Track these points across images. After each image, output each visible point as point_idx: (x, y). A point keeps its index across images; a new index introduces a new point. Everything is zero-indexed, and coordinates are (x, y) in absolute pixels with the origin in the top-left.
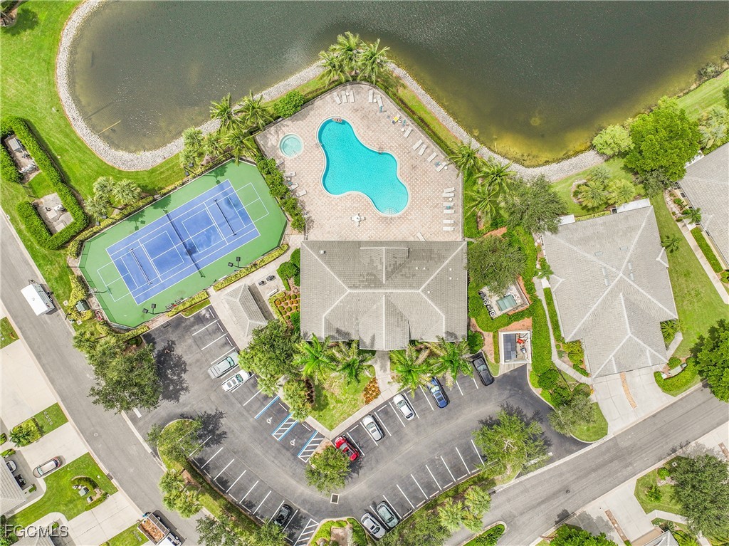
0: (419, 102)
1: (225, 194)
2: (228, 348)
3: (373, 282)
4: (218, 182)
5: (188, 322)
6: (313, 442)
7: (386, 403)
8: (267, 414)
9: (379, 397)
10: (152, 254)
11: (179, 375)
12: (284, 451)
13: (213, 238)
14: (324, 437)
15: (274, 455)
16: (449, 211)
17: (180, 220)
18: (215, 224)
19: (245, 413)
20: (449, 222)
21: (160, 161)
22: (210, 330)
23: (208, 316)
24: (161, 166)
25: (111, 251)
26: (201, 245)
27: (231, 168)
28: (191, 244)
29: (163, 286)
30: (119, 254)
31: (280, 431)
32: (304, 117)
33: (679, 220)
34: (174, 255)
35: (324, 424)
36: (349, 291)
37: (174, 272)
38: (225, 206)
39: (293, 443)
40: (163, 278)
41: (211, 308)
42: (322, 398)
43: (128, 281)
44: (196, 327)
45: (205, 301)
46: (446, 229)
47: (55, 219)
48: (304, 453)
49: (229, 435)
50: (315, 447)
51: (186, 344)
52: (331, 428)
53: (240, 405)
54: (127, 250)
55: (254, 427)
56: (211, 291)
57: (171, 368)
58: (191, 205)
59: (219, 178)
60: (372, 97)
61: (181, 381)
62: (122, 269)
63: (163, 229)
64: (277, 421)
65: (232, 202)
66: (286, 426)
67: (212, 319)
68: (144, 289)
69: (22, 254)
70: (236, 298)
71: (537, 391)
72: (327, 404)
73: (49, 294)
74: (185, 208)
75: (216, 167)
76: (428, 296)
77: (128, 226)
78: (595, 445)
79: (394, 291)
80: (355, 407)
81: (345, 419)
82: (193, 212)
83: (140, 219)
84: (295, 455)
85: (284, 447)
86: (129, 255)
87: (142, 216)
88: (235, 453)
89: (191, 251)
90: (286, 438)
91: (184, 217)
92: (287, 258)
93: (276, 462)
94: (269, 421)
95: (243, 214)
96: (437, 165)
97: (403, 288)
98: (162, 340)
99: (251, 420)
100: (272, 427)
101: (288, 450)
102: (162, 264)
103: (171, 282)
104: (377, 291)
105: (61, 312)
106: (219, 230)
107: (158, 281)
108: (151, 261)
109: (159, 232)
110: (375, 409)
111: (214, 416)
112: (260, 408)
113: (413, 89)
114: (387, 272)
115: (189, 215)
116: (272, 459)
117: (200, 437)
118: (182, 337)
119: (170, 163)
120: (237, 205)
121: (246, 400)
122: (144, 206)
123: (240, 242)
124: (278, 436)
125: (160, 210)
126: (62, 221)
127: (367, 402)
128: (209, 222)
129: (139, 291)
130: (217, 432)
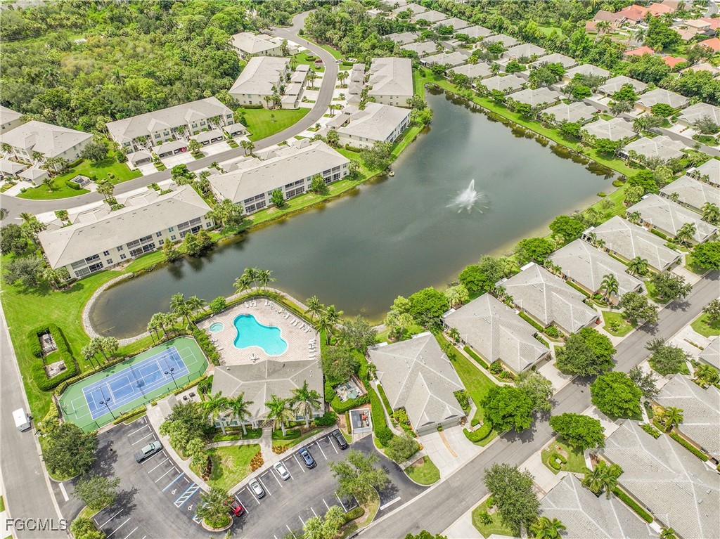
0: (295, 304)
1: (171, 354)
3: (259, 378)
4: (168, 348)
5: (127, 428)
7: (268, 470)
8: (173, 487)
9: (263, 466)
10: (113, 389)
11: (110, 465)
12: (182, 516)
13: (157, 377)
15: (172, 520)
16: (312, 350)
17: (137, 370)
18: (161, 369)
19: (156, 488)
22: (142, 431)
23: (142, 422)
24: (134, 343)
25: (85, 389)
26: (149, 382)
27: (178, 341)
28: (142, 381)
30: (91, 391)
31: (181, 500)
32: (226, 314)
33: (455, 344)
34: (129, 388)
36: (242, 382)
37: (126, 398)
38: (169, 360)
39: (190, 508)
40: (117, 402)
41: (146, 417)
42: (219, 471)
43: (92, 405)
44: (132, 430)
45: (143, 413)
47: (53, 373)
49: (138, 507)
51: (122, 442)
53: (152, 482)
54: (97, 388)
55: (161, 499)
56: (149, 407)
57: (105, 460)
58: (147, 361)
59: (169, 346)
60: (267, 303)
61: (110, 467)
62: (89, 399)
63: (125, 375)
64: (179, 492)
65: (175, 358)
66: (187, 495)
67: (145, 423)
68: (101, 410)
69: (21, 397)
71: (382, 451)
72: (222, 475)
73: (31, 418)
74: (143, 363)
75: (169, 341)
76: (295, 382)
77: (102, 375)
78: (432, 488)
79: (272, 380)
80: (244, 475)
81: (235, 485)
82: (148, 364)
83: (111, 371)
84: (190, 518)
85: (182, 512)
86: (97, 391)
87: (113, 369)
88: (139, 522)
89: (141, 385)
90: (185, 505)
91: (139, 368)
93: (173, 526)
94: (174, 492)
96: (304, 330)
97: (278, 378)
98: (104, 442)
99: (159, 493)
100: (176, 497)
101: (185, 514)
102: (118, 394)
103: (122, 403)
104: (261, 381)
105: (34, 430)
106: (162, 372)
107: (113, 403)
108: (111, 393)
109: (122, 376)
110: (259, 476)
111: (129, 493)
112: (168, 483)
113: (291, 299)
114: (268, 372)
115: (145, 366)
116: (170, 524)
117: (112, 511)
118: (119, 438)
119: (139, 343)
120: (178, 358)
121: (158, 478)
122: (116, 363)
124: (178, 504)
125: (126, 365)
127: (253, 471)
128: (156, 368)
129: (97, 411)
130: (129, 505)
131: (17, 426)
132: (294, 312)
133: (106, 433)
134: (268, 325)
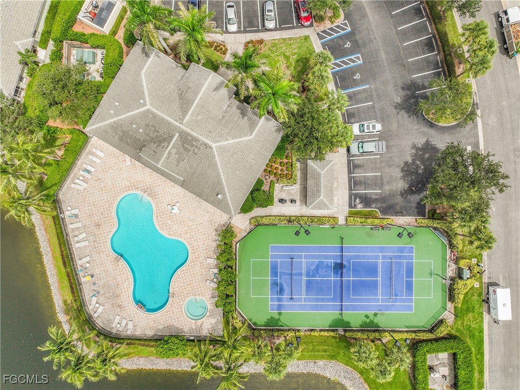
0: (60, 282)
1: (279, 300)
2: (356, 162)
3: (187, 141)
4: (280, 314)
5: (379, 205)
6: (330, 35)
7: (245, 32)
8: (356, 83)
9: (248, 40)
10: (375, 285)
11: (414, 163)
12: (360, 42)
13: (313, 267)
14: (318, 34)
15: (371, 44)
16: (89, 168)
17: (334, 300)
18: (304, 278)
19: (375, 95)
20: (95, 159)
21: (321, 363)
22: (363, 187)
23: (358, 201)
24: (322, 357)
25: (410, 308)
26: (327, 266)
27: (261, 319)
28: (336, 273)
29: (382, 249)
30: (404, 301)
31: (353, 61)
32: (169, 327)
34: (356, 272)
35: (311, 45)
36: (213, 145)
37: (365, 257)
38: (287, 289)
39: (348, 45)
40: (377, 257)
41: (350, 206)
42: (299, 69)
43: (410, 273)
44: (374, 197)
45: (352, 214)
46: (102, 155)
47: (443, 365)
48: (343, 29)
49: (400, 84)
50: (331, 29)
51: (391, 187)
52: (307, 38)
53: (376, 105)
54: (395, 301)
55: (375, 79)
56: (341, 221)
57: (417, 173)
58: (316, 308)
59: (277, 317)
60: (97, 308)
61: (415, 157)
62: (409, 286)
63: (353, 300)
64: (352, 71)
65: (278, 288)
66: (345, 63)
67: (356, 196)
68: (400, 257)
69: (491, 351)
70: (322, 201)
72: (298, 61)
73: (487, 301)
74: (322, 308)
75: (273, 328)
76: (144, 99)
77: (382, 321)
79: (172, 121)
80: (275, 44)
81: (290, 39)
82: (318, 300)
83: (368, 321)
84: (352, 33)
85: (358, 46)
86: (396, 295)
87: (365, 323)
88: (404, 66)
89: (339, 267)
90: (351, 52)
91: (328, 300)
92: (257, 212)
93: (372, 37)
94: (357, 76)
95: (274, 272)
96: (76, 216)
97: (163, 119)
98: (410, 202)
99: (373, 87)
100: (358, 69)
101: (356, 41)
102: (372, 270)
103: (372, 249)
104: (188, 130)
105: (486, 280)
106: (304, 271)
107: (384, 257)
108: (379, 279)
109: (358, 300)
110: (258, 31)
111: (404, 108)
112: (359, 92)
113: (59, 295)
114: (169, 143)
115: (323, 300)
116: (374, 41)
117: (426, 97)
118: (392, 195)
119: (313, 356)
120: (275, 284)
121: (368, 107)
122: (358, 331)
123: (291, 249)
124: (358, 58)
125: (346, 319)
126: (438, 359)
127: (261, 42)
128: (309, 284)
129: (405, 258)
130: (409, 93)
131: (508, 290)
132: (67, 259)
133: (405, 212)
134: (122, 262)
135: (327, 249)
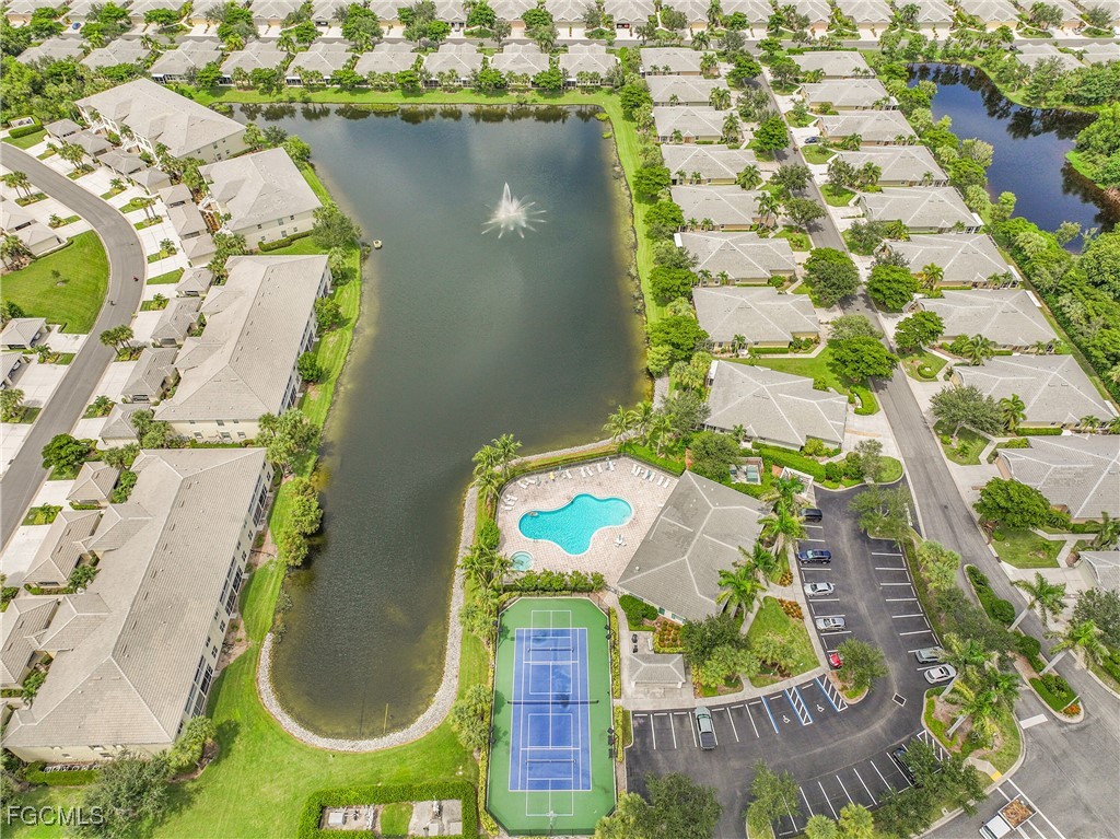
0: (548, 459)
1: (528, 638)
2: (687, 719)
3: (688, 538)
4: (513, 639)
6: (827, 688)
7: (808, 603)
8: (778, 719)
9: (799, 606)
10: (544, 742)
12: (827, 723)
13: (563, 672)
14: (824, 675)
15: (828, 736)
16: (652, 477)
17: (527, 695)
18: (551, 663)
19: (769, 740)
20: (660, 481)
21: (455, 682)
22: (658, 727)
23: (641, 721)
24: (460, 683)
25: (514, 786)
26: (565, 687)
27: (507, 621)
28: (557, 697)
29: (585, 750)
30: (524, 779)
31: (803, 716)
32: (504, 539)
33: (738, 356)
34: (558, 720)
35: (810, 669)
36: (686, 557)
37: (576, 729)
38: (539, 646)
39: (820, 709)
40: (576, 745)
41: (634, 712)
43: (558, 785)
44: (648, 740)
45: (625, 713)
46: (665, 486)
47: (442, 829)
48: (837, 704)
50: (833, 690)
51: (661, 762)
52: (817, 664)
53: (756, 742)
54: (524, 767)
55: (789, 740)
56: (617, 703)
58: (518, 676)
59: (509, 636)
60: (523, 484)
61: (701, 792)
62: (542, 785)
63: (526, 717)
64: (791, 713)
65: (540, 637)
66: (799, 705)
67: (647, 718)
68: (577, 773)
70: (639, 666)
71: (842, 488)
74: (518, 682)
75: (499, 633)
76: (720, 505)
77: (500, 750)
78: (907, 473)
79: (704, 525)
80: (802, 631)
81: (812, 646)
82: (527, 677)
83: (501, 735)
84: (835, 713)
85: (822, 720)
86: (530, 769)
87: (498, 731)
88: (811, 777)
89: (563, 701)
90: (814, 713)
91: (526, 689)
92: (621, 613)
93: (836, 737)
94: (786, 720)
95: (556, 633)
96: (608, 469)
97: (704, 518)
99: (778, 738)
100: (795, 720)
101: (827, 718)
102: (561, 739)
103: (585, 738)
104: (697, 538)
106: (559, 663)
107: (576, 752)
108: (551, 748)
109: (526, 722)
110: (812, 614)
112: (768, 721)
115: (527, 683)
116: (832, 739)
118: (651, 762)
120: (545, 633)
121: (752, 731)
123: (583, 649)
124: (807, 720)
125: (503, 709)
126: (449, 822)
127: (802, 618)
128: (546, 668)
129: (577, 779)
132: (570, 463)
133: (632, 779)
134: (567, 502)
135: (584, 686)
